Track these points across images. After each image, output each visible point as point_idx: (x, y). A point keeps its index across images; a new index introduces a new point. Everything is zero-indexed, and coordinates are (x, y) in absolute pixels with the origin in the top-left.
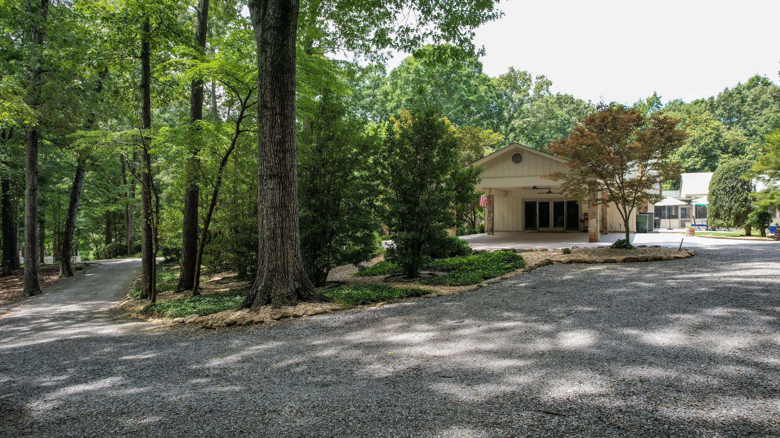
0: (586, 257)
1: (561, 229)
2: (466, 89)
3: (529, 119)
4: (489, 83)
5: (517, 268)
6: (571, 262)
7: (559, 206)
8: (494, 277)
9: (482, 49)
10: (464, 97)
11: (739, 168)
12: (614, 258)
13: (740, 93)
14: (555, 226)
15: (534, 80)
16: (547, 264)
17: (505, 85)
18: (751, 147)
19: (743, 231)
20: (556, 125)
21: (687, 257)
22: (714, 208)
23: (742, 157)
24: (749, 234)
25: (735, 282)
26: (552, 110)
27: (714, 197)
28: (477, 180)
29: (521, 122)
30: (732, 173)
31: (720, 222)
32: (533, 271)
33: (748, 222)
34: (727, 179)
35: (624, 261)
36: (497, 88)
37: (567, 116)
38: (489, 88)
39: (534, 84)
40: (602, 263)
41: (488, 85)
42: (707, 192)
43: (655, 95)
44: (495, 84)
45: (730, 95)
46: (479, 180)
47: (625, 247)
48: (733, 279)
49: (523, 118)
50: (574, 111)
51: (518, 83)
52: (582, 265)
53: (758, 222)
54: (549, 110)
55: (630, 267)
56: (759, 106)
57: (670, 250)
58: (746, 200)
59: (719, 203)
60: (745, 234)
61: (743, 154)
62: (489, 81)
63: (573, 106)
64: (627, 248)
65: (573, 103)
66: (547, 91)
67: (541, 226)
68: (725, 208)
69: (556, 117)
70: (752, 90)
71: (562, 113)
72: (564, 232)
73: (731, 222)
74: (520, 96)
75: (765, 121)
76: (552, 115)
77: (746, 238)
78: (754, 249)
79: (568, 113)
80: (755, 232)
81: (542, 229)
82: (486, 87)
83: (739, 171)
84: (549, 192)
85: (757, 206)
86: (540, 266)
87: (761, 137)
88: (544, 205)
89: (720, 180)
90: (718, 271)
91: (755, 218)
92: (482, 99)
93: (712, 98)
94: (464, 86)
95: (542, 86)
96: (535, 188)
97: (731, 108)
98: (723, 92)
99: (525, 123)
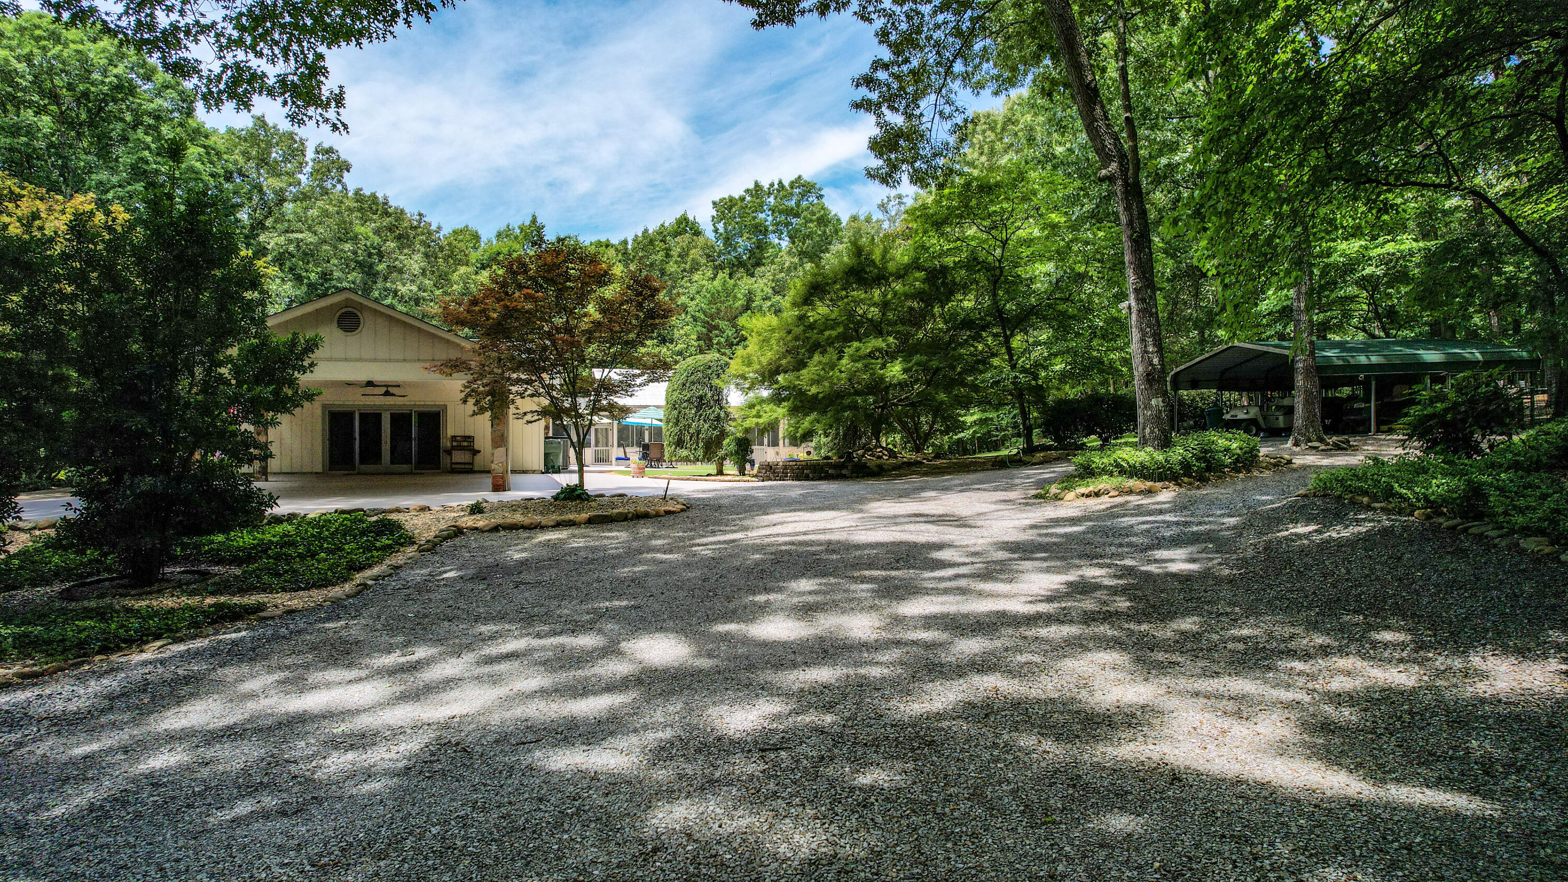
0: (518, 518)
1: (405, 467)
2: (153, 146)
3: (300, 236)
4: (207, 143)
5: (402, 545)
6: (496, 529)
7: (400, 420)
8: (370, 566)
9: (337, 92)
10: (147, 163)
11: (710, 367)
12: (571, 517)
13: (663, 241)
14: (392, 462)
15: (310, 154)
16: (456, 536)
17: (244, 153)
18: (682, 332)
19: (712, 468)
20: (355, 253)
21: (682, 510)
22: (676, 430)
23: (671, 346)
24: (720, 472)
25: (786, 544)
26: (351, 223)
27: (675, 412)
28: (306, 364)
29: (282, 240)
30: (700, 375)
31: (684, 453)
32: (438, 549)
33: (721, 453)
34: (693, 383)
35: (590, 521)
36: (225, 157)
37: (377, 240)
38: (208, 153)
39: (311, 164)
40: (553, 527)
41: (204, 147)
42: (663, 402)
43: (534, 220)
44: (221, 147)
45: (651, 242)
46: (312, 365)
47: (579, 497)
48: (782, 539)
49: (287, 231)
50: (390, 230)
51: (274, 155)
52: (523, 534)
53: (737, 453)
54: (345, 222)
55: (610, 530)
56: (688, 267)
57: (650, 500)
58: (718, 418)
59: (683, 422)
60: (715, 472)
61: (672, 341)
62: (206, 137)
63: (387, 221)
64: (583, 500)
65: (386, 214)
66: (339, 181)
67: (363, 461)
68: (691, 431)
69: (355, 239)
70: (678, 239)
71: (365, 230)
72: (410, 473)
73: (700, 453)
74: (276, 183)
75: (698, 292)
76: (345, 234)
77: (719, 477)
78: (753, 493)
79: (377, 232)
80: (730, 468)
81: (364, 468)
82: (202, 150)
83: (710, 371)
84: (387, 394)
85: (734, 429)
86: (445, 539)
87: (693, 316)
88: (371, 419)
89: (684, 385)
90: (745, 529)
91: (733, 447)
92: (193, 176)
93: (625, 242)
94: (149, 139)
95: (329, 171)
96: (370, 384)
97: (652, 265)
98: (640, 234)
99: (290, 241)
